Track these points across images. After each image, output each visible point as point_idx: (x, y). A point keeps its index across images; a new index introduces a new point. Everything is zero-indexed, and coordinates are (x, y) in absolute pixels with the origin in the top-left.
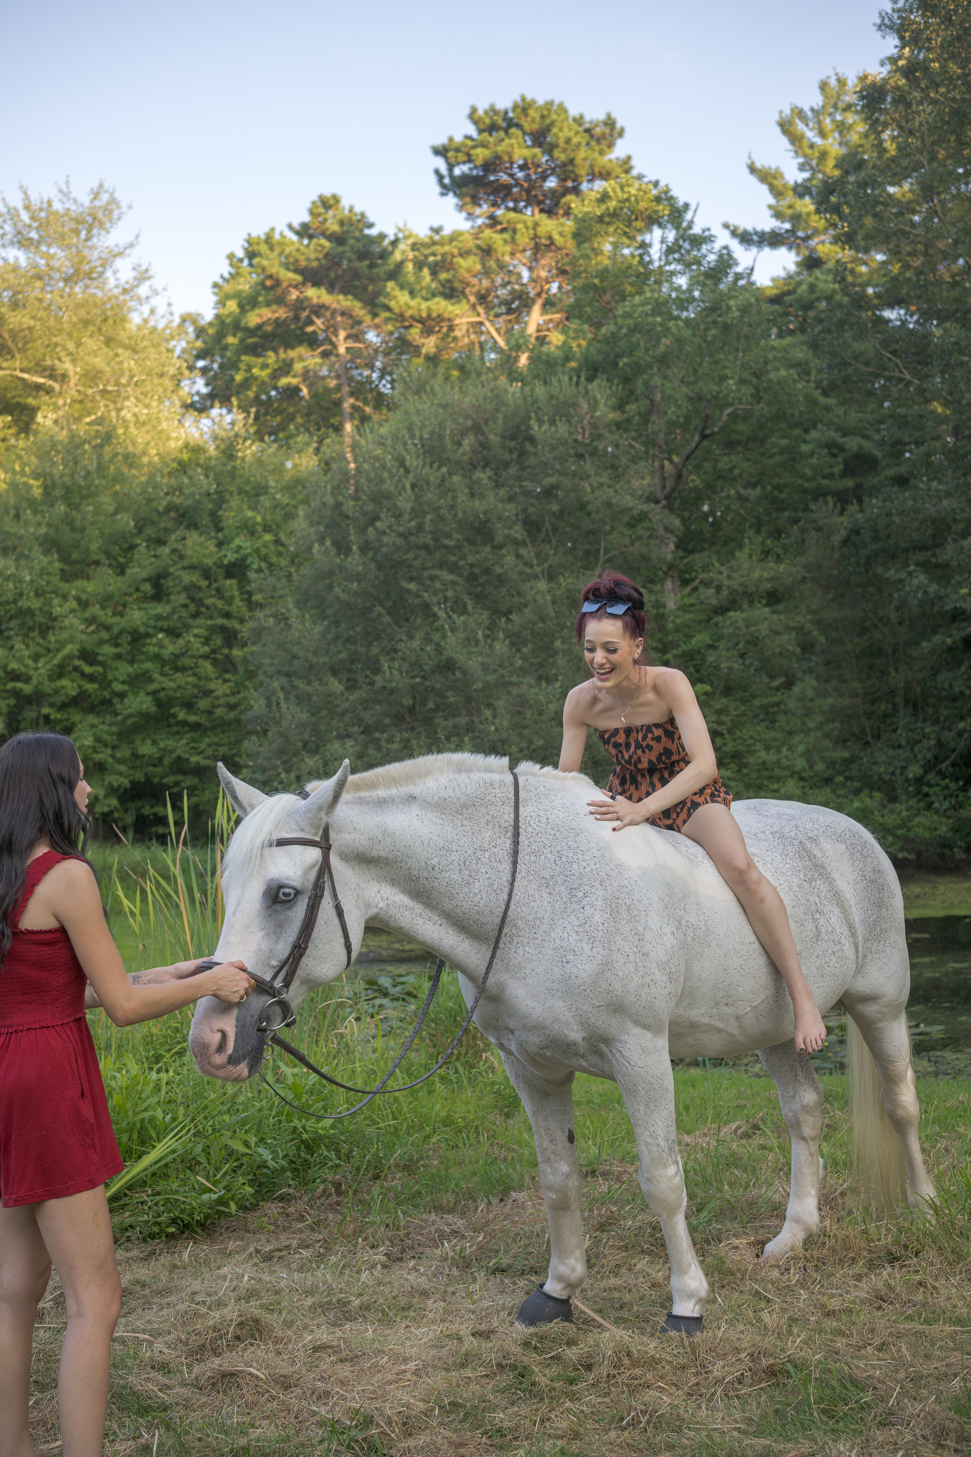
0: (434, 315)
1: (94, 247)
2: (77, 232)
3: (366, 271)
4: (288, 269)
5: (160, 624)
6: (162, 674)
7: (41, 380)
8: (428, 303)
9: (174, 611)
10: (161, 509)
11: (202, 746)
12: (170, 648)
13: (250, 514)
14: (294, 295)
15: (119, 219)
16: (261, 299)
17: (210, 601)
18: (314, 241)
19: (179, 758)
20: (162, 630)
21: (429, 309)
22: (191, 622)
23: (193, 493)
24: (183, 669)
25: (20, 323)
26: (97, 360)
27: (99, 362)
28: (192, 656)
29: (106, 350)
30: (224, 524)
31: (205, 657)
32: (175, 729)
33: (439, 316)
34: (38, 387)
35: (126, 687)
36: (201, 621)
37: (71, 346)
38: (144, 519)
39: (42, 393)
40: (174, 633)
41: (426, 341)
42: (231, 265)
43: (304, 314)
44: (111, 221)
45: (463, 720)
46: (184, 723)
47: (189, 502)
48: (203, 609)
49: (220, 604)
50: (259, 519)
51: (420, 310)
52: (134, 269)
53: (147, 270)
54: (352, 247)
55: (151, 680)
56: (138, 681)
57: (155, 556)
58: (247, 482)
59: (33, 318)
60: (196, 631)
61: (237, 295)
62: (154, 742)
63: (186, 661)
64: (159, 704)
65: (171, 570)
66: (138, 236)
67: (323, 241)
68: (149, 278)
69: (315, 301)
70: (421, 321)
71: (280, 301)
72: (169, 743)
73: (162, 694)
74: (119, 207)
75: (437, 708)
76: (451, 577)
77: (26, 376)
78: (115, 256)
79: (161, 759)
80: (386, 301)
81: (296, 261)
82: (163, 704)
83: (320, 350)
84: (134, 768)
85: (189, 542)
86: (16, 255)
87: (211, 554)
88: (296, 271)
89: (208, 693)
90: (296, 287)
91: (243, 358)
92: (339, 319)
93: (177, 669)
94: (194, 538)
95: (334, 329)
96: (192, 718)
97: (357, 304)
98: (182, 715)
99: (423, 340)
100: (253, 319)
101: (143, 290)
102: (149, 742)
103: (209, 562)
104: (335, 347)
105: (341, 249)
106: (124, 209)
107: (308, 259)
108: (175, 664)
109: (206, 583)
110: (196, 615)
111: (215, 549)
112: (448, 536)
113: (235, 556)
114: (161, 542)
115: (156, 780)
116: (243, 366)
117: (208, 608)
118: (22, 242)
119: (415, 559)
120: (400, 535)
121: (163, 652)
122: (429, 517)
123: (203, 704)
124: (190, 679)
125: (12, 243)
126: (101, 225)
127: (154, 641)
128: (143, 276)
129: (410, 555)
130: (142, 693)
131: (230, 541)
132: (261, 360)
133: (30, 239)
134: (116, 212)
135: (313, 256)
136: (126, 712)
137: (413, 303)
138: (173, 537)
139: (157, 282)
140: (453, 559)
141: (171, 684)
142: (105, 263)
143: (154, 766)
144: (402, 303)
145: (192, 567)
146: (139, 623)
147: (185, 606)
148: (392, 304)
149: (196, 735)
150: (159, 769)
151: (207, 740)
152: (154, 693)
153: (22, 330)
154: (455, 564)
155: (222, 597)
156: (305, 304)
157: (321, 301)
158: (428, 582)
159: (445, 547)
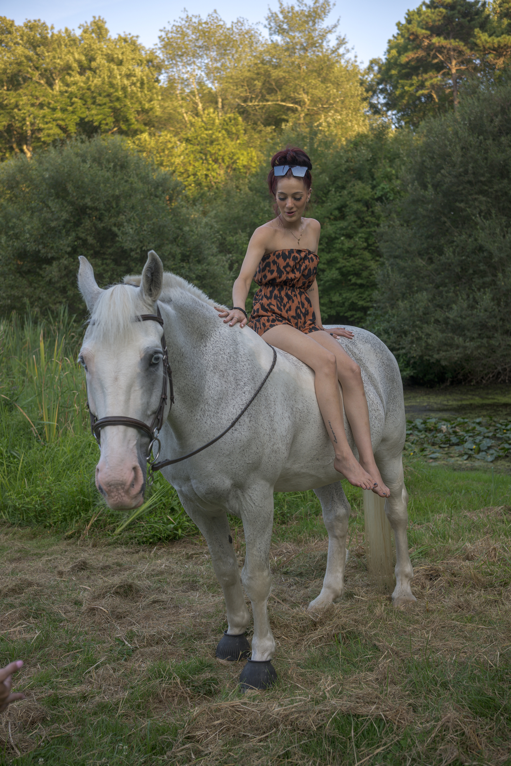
0: (502, 45)
1: (315, 30)
2: (307, 22)
3: (467, 23)
4: (422, 28)
5: (343, 232)
6: (343, 259)
7: (291, 105)
8: (499, 38)
9: (349, 225)
10: (343, 170)
11: (365, 296)
12: (348, 244)
13: (389, 169)
14: (426, 42)
15: (329, 12)
16: (409, 47)
17: (368, 218)
18: (437, 9)
19: (353, 303)
20: (343, 235)
21: (499, 42)
22: (358, 230)
23: (359, 161)
24: (354, 256)
25: (278, 76)
26: (317, 91)
27: (318, 93)
28: (358, 249)
29: (322, 85)
30: (375, 177)
31: (365, 249)
32: (351, 287)
33: (505, 45)
34: (289, 109)
35: (326, 266)
36: (363, 230)
37: (303, 84)
38: (335, 176)
39: (289, 112)
40: (349, 237)
41: (498, 61)
42: (398, 29)
43: (432, 53)
44: (325, 13)
45: (488, 279)
46: (355, 284)
47: (357, 165)
48: (365, 223)
49: (373, 220)
50: (394, 172)
51: (493, 43)
52: (337, 39)
53: (344, 39)
54: (459, 12)
55: (338, 262)
56: (331, 262)
57: (340, 196)
58: (389, 152)
59: (284, 72)
60: (360, 235)
61: (397, 46)
62: (340, 294)
63: (355, 251)
64: (342, 274)
65: (348, 203)
66: (338, 20)
67: (442, 9)
68: (344, 44)
69: (437, 44)
70: (494, 49)
71: (418, 47)
72: (347, 295)
73: (344, 269)
74: (329, 5)
75: (475, 272)
76: (484, 199)
77: (284, 104)
78: (327, 33)
79: (344, 303)
80: (475, 40)
81: (427, 23)
82: (344, 274)
83: (441, 73)
84: (330, 308)
85: (357, 187)
86: (278, 38)
87: (368, 193)
88: (427, 29)
89: (367, 268)
90: (427, 38)
91: (400, 81)
92: (452, 53)
93: (351, 256)
94: (360, 184)
95: (449, 59)
96: (359, 281)
97: (462, 44)
98: (354, 280)
99: (496, 61)
100: (404, 59)
101: (341, 51)
102: (338, 294)
103: (367, 197)
104: (450, 69)
105: (452, 12)
106: (331, 7)
107: (434, 21)
108: (350, 253)
109: (365, 209)
110: (361, 226)
111: (370, 190)
112: (483, 175)
113: (381, 193)
114: (343, 188)
115: (341, 314)
116: (400, 86)
117: (367, 222)
118: (281, 31)
119: (464, 189)
120: (456, 177)
121: (344, 247)
122: (471, 165)
123: (365, 274)
124: (358, 261)
125: (275, 33)
126: (320, 17)
127: (339, 241)
128: (342, 42)
129: (461, 188)
130: (334, 269)
131: (378, 184)
132: (409, 82)
133: (283, 29)
134: (328, 8)
135: (437, 19)
136: (325, 279)
137: (489, 40)
138: (350, 185)
139: (349, 46)
140: (486, 188)
141: (348, 264)
142: (323, 37)
143: (341, 307)
144: (483, 40)
145: (358, 201)
146: (331, 232)
147: (355, 222)
148: (478, 41)
149: (362, 290)
150: (344, 308)
151: (367, 293)
152: (340, 269)
153: (281, 79)
154: (486, 191)
155: (375, 216)
156: (432, 47)
157: (440, 44)
158: (471, 203)
159: (481, 182)
